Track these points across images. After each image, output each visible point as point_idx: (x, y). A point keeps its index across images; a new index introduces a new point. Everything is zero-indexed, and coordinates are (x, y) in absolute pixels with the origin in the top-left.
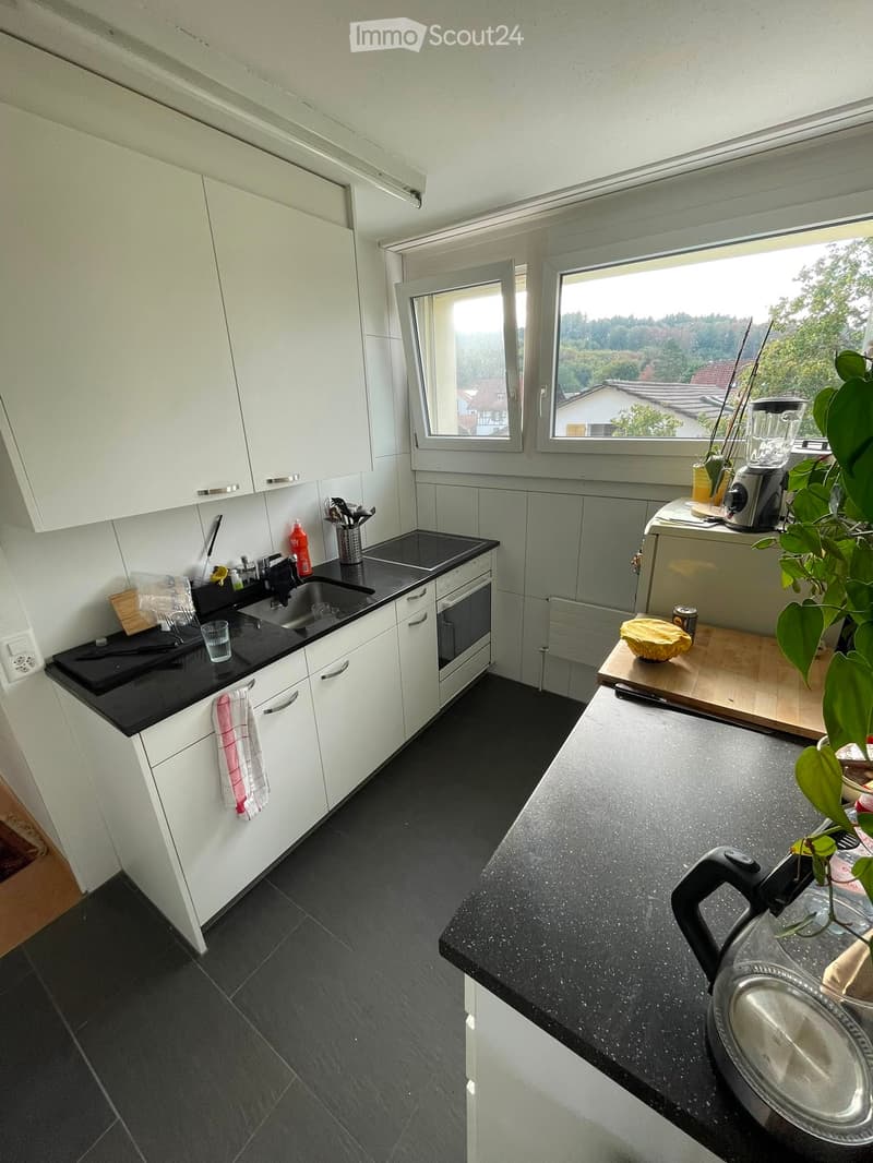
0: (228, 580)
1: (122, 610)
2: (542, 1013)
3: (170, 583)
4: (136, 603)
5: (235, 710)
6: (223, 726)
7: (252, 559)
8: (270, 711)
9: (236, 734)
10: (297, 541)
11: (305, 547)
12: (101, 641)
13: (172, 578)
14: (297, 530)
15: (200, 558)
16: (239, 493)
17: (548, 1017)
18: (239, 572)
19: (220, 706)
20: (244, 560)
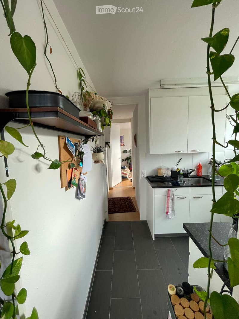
0: (179, 171)
1: (159, 171)
2: (194, 238)
3: (168, 169)
4: (160, 171)
5: (171, 193)
6: (168, 195)
7: (186, 169)
8: (179, 198)
9: (170, 198)
10: (199, 168)
11: (201, 169)
12: (154, 176)
13: (168, 168)
14: (200, 165)
15: (175, 166)
16: (184, 153)
17: (195, 240)
18: (182, 171)
19: (169, 191)
20: (184, 168)
